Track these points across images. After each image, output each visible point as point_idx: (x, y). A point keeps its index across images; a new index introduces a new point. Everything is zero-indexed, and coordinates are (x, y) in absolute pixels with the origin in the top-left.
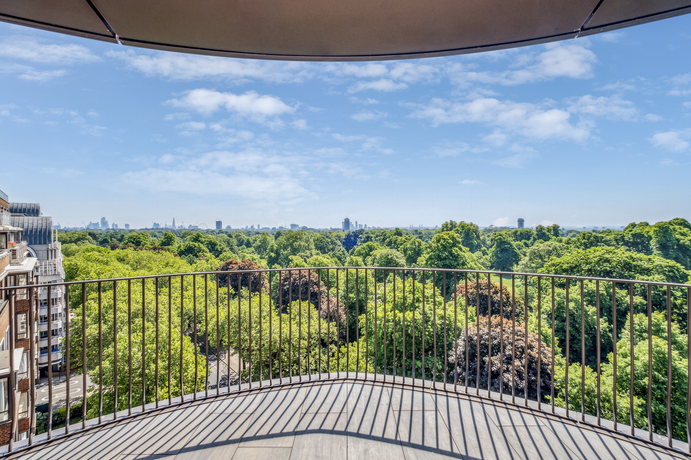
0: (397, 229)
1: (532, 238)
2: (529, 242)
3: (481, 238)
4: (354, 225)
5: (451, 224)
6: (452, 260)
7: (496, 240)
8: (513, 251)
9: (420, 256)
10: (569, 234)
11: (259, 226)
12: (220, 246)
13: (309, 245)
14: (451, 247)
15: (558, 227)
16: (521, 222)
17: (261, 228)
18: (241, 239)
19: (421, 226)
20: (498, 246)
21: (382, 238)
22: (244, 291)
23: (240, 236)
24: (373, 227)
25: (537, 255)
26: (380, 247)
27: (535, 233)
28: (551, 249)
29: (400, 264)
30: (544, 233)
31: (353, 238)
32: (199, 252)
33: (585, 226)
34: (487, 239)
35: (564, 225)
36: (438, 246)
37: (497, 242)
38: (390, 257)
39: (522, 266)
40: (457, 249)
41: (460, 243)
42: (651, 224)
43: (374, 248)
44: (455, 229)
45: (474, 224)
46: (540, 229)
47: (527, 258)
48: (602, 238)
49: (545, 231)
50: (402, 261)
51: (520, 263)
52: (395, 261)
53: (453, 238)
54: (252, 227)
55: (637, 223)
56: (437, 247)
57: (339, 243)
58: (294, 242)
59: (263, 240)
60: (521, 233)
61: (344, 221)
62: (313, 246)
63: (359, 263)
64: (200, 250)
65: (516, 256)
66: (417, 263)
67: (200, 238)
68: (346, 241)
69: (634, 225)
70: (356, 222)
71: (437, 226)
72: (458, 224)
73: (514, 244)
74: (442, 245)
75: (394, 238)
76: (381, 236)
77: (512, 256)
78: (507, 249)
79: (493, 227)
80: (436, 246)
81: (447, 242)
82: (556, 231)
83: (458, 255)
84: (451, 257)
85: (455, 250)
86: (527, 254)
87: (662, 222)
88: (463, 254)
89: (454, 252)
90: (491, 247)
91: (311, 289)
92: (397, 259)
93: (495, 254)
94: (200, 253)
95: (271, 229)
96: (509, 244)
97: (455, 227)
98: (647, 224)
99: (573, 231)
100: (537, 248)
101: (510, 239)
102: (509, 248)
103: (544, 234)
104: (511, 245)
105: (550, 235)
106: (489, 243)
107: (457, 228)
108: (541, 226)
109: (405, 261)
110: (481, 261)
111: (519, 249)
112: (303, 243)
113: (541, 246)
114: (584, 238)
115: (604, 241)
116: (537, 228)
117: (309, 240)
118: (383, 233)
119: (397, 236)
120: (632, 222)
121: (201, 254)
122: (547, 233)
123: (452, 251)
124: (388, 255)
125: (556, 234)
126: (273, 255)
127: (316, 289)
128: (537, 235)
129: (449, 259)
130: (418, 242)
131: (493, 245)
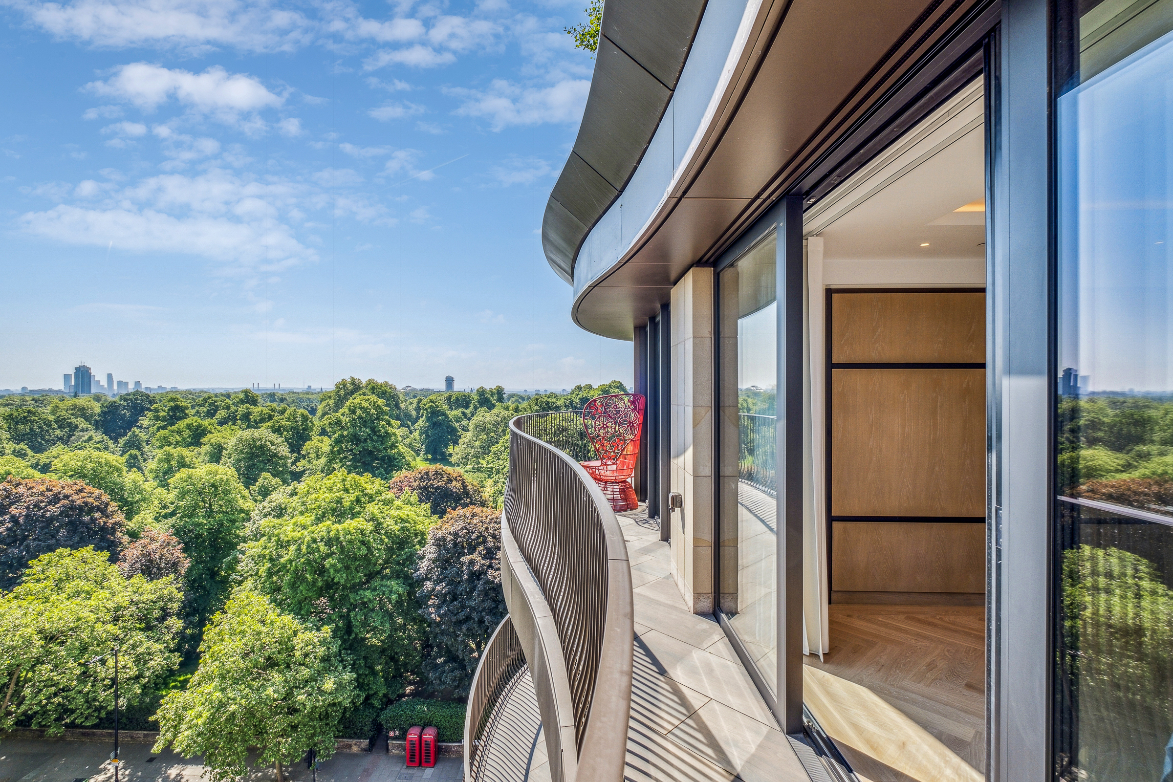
1: (472, 405)
2: (468, 411)
3: (402, 406)
4: (104, 383)
5: (353, 383)
6: (377, 442)
7: (426, 409)
8: (449, 425)
9: (310, 440)
10: (511, 399)
14: (373, 422)
15: (503, 389)
16: (449, 381)
19: (277, 386)
20: (427, 420)
21: (205, 410)
25: (481, 428)
26: (219, 428)
27: (476, 398)
28: (499, 419)
29: (279, 455)
30: (486, 398)
31: (125, 412)
33: (526, 388)
34: (410, 407)
35: (509, 388)
36: (353, 419)
37: (428, 412)
38: (258, 443)
39: (464, 446)
40: (384, 423)
41: (387, 415)
42: (595, 387)
43: (204, 430)
44: (361, 392)
45: (390, 383)
46: (482, 392)
47: (470, 435)
48: (554, 403)
49: (488, 395)
50: (282, 449)
51: (461, 441)
52: (269, 450)
53: (377, 407)
55: (582, 386)
56: (351, 422)
57: (83, 424)
61: (72, 372)
63: (187, 459)
65: (454, 431)
66: (303, 453)
68: (105, 418)
69: (579, 388)
70: (109, 376)
72: (364, 382)
73: (452, 414)
74: (360, 417)
75: (243, 407)
76: (203, 405)
77: (448, 432)
78: (440, 423)
79: (411, 388)
80: (350, 418)
81: (368, 413)
82: (499, 393)
83: (386, 432)
84: (375, 437)
85: (380, 425)
86: (470, 428)
88: (393, 430)
89: (379, 427)
90: (417, 420)
91: (89, 521)
92: (273, 447)
93: (424, 431)
96: (444, 414)
98: (591, 387)
99: (515, 394)
100: (483, 419)
101: (445, 407)
102: (444, 420)
104: (447, 417)
105: (493, 400)
106: (413, 414)
107: (363, 390)
108: (482, 388)
109: (287, 449)
110: (407, 441)
111: (458, 421)
113: (484, 416)
114: (536, 404)
116: (477, 391)
119: (247, 405)
120: (577, 385)
122: (491, 398)
123: (376, 427)
124: (254, 441)
125: (500, 399)
127: (101, 521)
128: (478, 400)
129: (372, 440)
130: (302, 415)
131: (422, 417)
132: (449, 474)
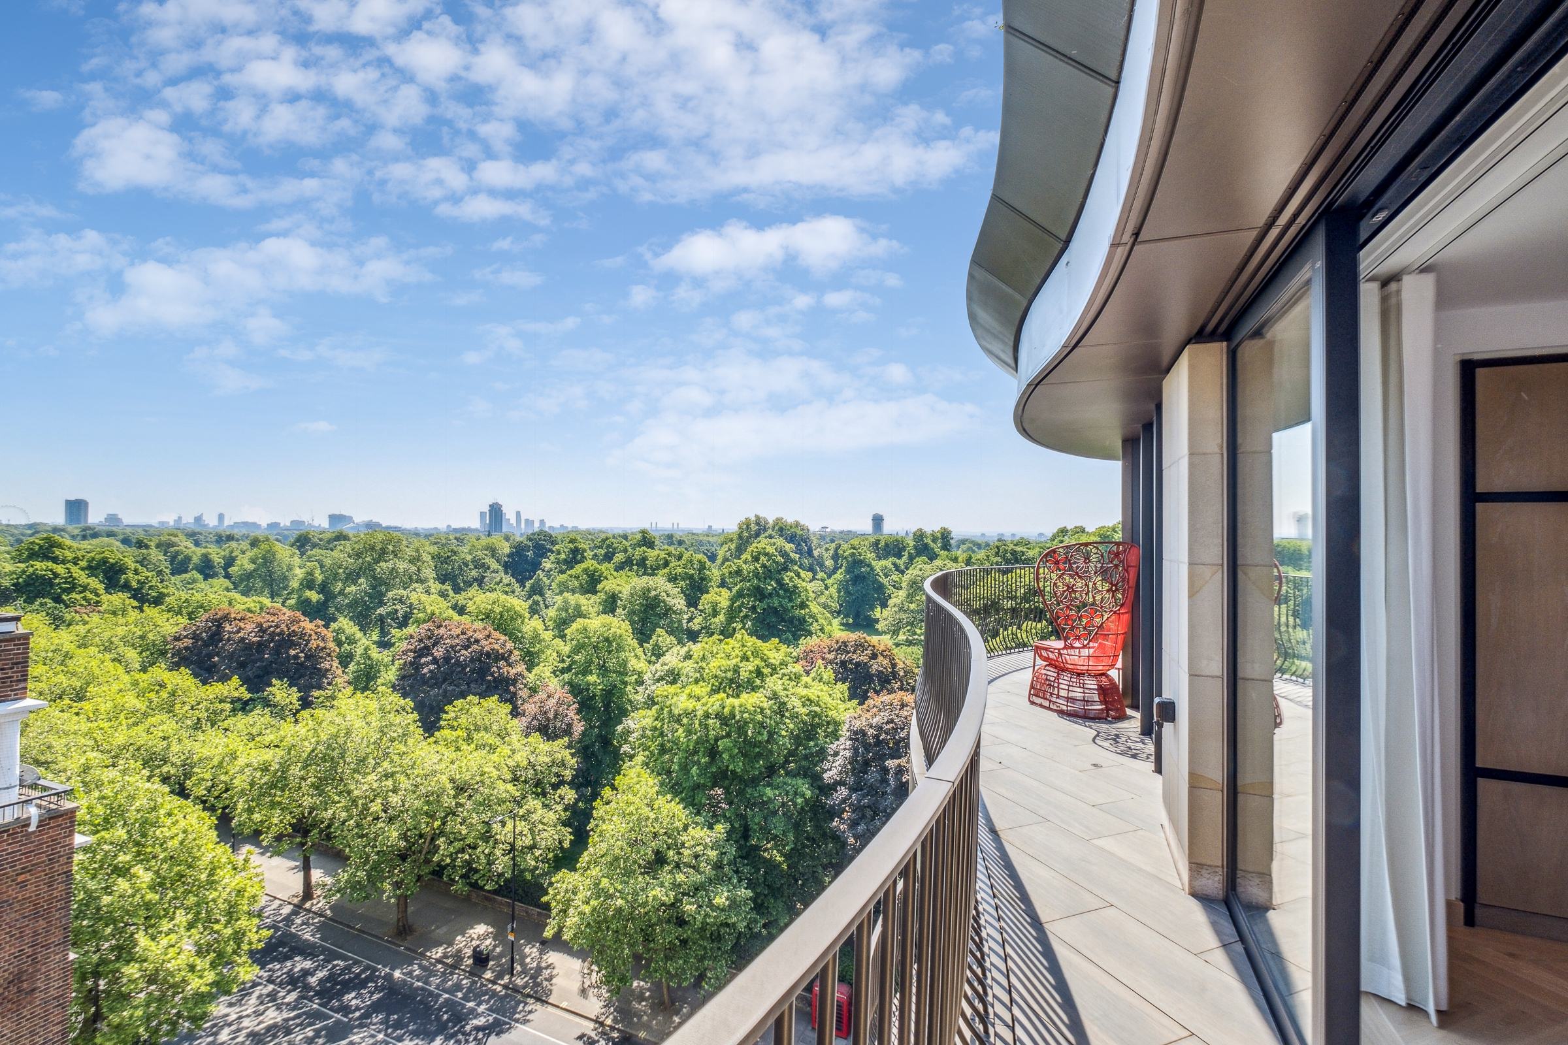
0: (643, 532)
1: (906, 553)
2: (900, 562)
3: (816, 553)
4: (513, 521)
5: (758, 523)
6: (783, 598)
7: (846, 558)
8: (876, 579)
9: (707, 593)
10: (962, 546)
11: (221, 517)
12: (136, 572)
13: (419, 570)
14: (779, 572)
15: (949, 533)
16: (878, 521)
17: (227, 522)
18: (177, 553)
19: (675, 526)
20: (848, 571)
21: (603, 552)
22: (281, 692)
23: (173, 545)
24: (562, 526)
26: (615, 574)
27: (912, 543)
29: (675, 609)
30: (926, 544)
31: (530, 554)
32: (69, 591)
33: (984, 531)
34: (826, 555)
35: (958, 531)
36: (756, 568)
37: (848, 562)
38: (653, 593)
39: (894, 609)
40: (792, 574)
41: (796, 564)
43: (600, 576)
44: (766, 534)
45: (802, 523)
46: (920, 536)
47: (902, 594)
48: (1023, 553)
49: (928, 541)
50: (678, 602)
51: (891, 602)
52: (664, 602)
53: (784, 554)
54: (198, 519)
55: (1069, 528)
56: (753, 571)
57: (494, 565)
58: (377, 561)
59: (264, 557)
60: (887, 545)
61: (486, 509)
62: (429, 573)
63: (583, 608)
64: (72, 586)
65: (881, 588)
66: (700, 607)
67: (57, 552)
68: (513, 559)
69: (1065, 532)
70: (518, 514)
71: (710, 527)
72: (771, 522)
73: (878, 565)
74: (764, 566)
75: (639, 551)
76: (600, 547)
77: (874, 589)
78: (864, 577)
79: (828, 530)
80: (752, 567)
81: (774, 561)
82: (945, 538)
83: (795, 587)
84: (781, 592)
85: (787, 577)
86: (904, 585)
87: (1103, 527)
88: (804, 584)
89: (787, 580)
90: (834, 571)
91: (495, 669)
92: (668, 599)
93: (843, 587)
94: (74, 595)
95: (264, 525)
96: (869, 565)
97: (765, 530)
98: (1083, 531)
99: (967, 540)
100: (920, 573)
101: (870, 556)
102: (869, 573)
103: (926, 546)
104: (872, 569)
105: (936, 547)
106: (829, 563)
107: (770, 532)
108: (921, 530)
109: (683, 602)
110: (822, 600)
111: (886, 575)
112: (402, 566)
113: (923, 569)
114: (997, 554)
115: (1025, 559)
116: (915, 534)
117: (418, 559)
118: (604, 541)
119: (645, 548)
120: (1062, 526)
121: (78, 597)
122: (932, 545)
123: (783, 579)
124: (649, 590)
125: (946, 546)
126: (314, 596)
127: (505, 670)
128: (915, 548)
129: (778, 595)
130: (700, 561)
131: (841, 567)
132: (874, 646)
